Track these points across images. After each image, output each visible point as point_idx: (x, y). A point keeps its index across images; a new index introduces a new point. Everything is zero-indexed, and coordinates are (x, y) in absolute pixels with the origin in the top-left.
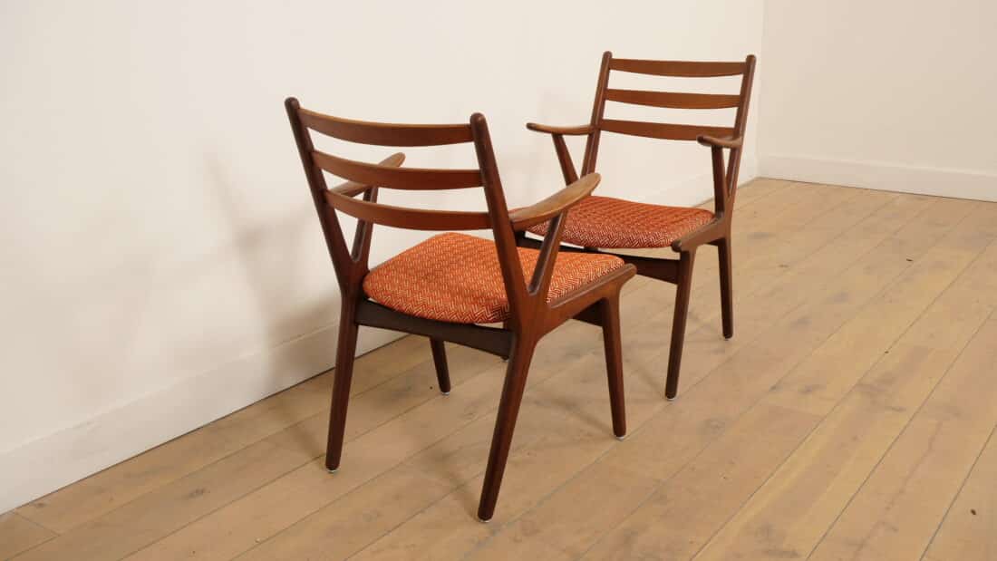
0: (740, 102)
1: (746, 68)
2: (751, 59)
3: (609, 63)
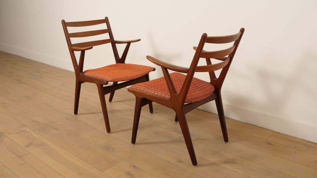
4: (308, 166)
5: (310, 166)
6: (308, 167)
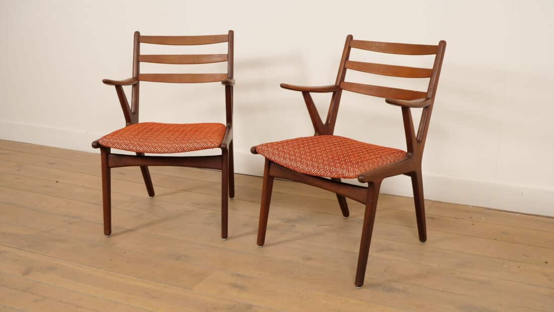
0: (433, 74)
1: (439, 50)
4: (496, 239)
5: (498, 239)
6: (495, 241)
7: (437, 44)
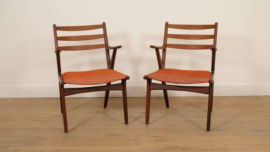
1: (215, 26)
2: (216, 24)
3: (167, 26)
7: (214, 24)
